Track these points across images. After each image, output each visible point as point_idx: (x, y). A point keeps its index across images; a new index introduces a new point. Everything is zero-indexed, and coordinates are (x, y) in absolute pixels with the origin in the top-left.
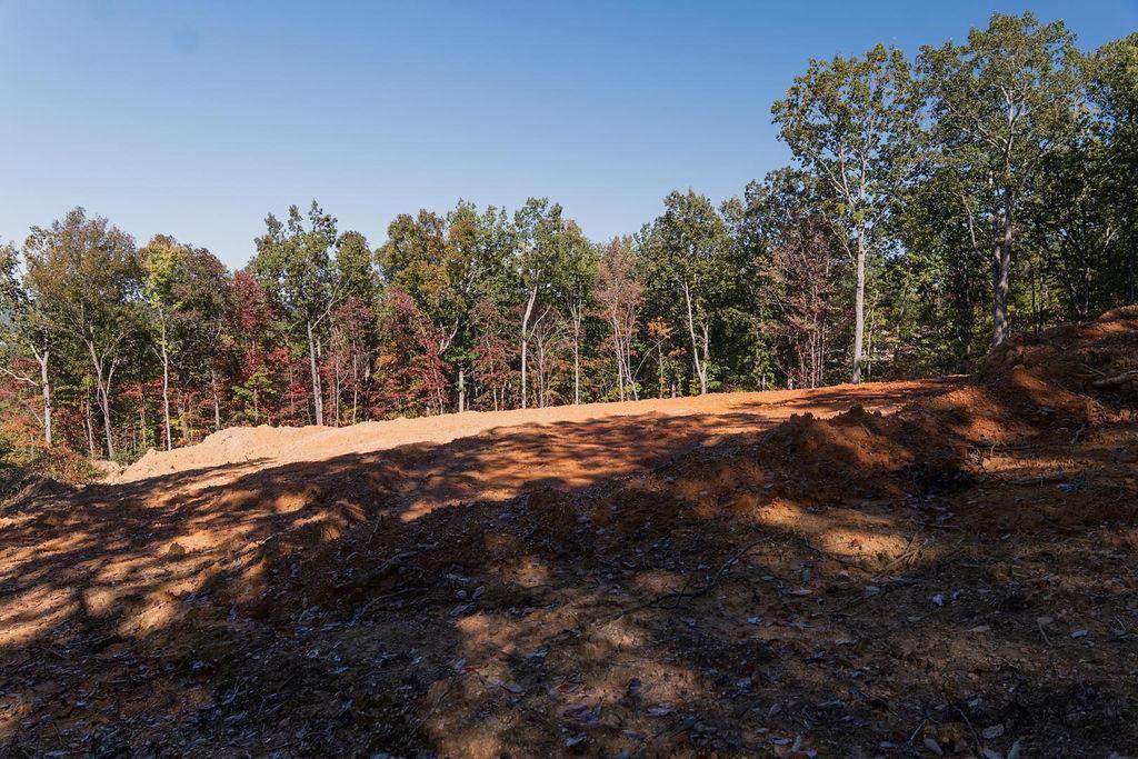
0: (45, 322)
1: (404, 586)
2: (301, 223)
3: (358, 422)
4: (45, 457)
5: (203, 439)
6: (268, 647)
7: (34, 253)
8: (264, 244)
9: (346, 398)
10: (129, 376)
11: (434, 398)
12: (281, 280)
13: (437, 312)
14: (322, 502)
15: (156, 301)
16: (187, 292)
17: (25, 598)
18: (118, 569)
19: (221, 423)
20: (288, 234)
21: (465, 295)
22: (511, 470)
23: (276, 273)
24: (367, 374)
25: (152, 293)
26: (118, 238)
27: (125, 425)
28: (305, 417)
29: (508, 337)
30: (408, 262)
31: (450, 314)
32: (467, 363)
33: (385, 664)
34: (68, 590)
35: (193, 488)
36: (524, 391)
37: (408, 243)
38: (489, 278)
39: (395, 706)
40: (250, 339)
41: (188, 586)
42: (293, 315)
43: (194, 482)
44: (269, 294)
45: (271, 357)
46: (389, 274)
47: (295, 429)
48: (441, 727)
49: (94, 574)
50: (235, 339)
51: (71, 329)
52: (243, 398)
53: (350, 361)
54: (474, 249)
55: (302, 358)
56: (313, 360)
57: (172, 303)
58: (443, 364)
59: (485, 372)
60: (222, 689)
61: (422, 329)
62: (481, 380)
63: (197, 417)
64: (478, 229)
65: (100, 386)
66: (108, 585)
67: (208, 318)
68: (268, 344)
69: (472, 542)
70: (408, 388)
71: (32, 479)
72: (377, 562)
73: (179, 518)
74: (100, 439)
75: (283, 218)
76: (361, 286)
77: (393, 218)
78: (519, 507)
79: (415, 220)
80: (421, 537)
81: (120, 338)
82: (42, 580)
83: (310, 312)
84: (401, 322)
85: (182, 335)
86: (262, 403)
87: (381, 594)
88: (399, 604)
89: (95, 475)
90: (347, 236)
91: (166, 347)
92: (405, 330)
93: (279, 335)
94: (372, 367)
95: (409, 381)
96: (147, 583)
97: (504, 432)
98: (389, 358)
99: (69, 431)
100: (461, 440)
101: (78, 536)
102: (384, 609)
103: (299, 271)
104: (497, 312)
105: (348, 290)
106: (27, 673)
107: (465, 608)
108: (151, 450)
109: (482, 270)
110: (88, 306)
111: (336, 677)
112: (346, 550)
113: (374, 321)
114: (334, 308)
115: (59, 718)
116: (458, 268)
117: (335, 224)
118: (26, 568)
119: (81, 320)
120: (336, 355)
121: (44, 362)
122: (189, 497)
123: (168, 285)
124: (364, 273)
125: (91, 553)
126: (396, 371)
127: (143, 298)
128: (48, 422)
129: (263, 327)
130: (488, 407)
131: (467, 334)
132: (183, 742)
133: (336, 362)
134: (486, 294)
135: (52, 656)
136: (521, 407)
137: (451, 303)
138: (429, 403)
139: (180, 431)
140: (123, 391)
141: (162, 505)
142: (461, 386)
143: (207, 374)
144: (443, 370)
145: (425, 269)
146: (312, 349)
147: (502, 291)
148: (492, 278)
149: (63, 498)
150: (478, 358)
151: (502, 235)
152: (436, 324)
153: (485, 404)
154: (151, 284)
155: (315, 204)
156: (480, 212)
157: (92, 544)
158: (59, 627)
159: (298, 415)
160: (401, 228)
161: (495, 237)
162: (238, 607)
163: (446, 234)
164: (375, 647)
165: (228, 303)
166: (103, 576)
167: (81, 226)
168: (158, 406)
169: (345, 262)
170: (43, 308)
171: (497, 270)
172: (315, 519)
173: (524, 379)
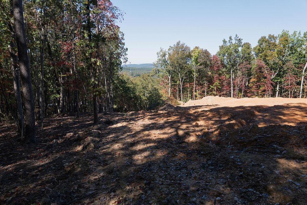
0: (171, 69)
1: (259, 145)
2: (232, 41)
3: (243, 97)
4: (169, 99)
5: (202, 98)
6: (220, 153)
7: (170, 52)
8: (222, 48)
9: (240, 90)
10: (186, 81)
11: (268, 92)
12: (225, 57)
13: (272, 66)
14: (233, 118)
15: (194, 63)
16: (201, 61)
17: (166, 129)
18: (184, 126)
19: (207, 94)
20: (228, 44)
21: (282, 61)
22: (296, 117)
23: (224, 55)
24: (247, 84)
25: (193, 61)
26: (187, 48)
27: (185, 93)
28: (228, 95)
29: (297, 74)
30: (263, 51)
31: (276, 66)
32: (280, 82)
33: (253, 165)
34: (174, 129)
35: (200, 110)
36: (301, 92)
37: (264, 45)
38: (292, 55)
39: (256, 177)
40: (215, 73)
41: (199, 133)
42: (227, 67)
43: (200, 108)
44: (221, 61)
45: (220, 78)
46: (257, 55)
47: (225, 98)
48: (272, 188)
49: (179, 126)
50: (212, 73)
51: (176, 70)
52: (213, 89)
53: (242, 80)
54: (287, 46)
55: (229, 79)
56: (232, 79)
57: (197, 64)
58: (272, 82)
59: (287, 86)
60: (208, 160)
61: (266, 71)
62: (285, 88)
63: (201, 93)
64: (289, 39)
65: (180, 84)
66: (182, 129)
67: (205, 67)
68: (220, 75)
69: (283, 137)
70: (259, 89)
71: (166, 103)
72: (251, 137)
73: (197, 117)
74: (180, 96)
75: (227, 40)
76: (248, 59)
77: (260, 38)
78: (301, 129)
79: (267, 38)
80: (265, 132)
81: (185, 72)
82: (169, 126)
83: (232, 66)
84: (259, 69)
85: (199, 72)
86: (217, 90)
87: (251, 146)
88: (257, 150)
89: (178, 104)
90: (245, 44)
91: (195, 75)
92: (260, 72)
93: (223, 72)
94: (249, 82)
95: (260, 87)
96: (191, 131)
97: (292, 105)
98: (254, 80)
99: (174, 94)
100: (277, 106)
101: (176, 117)
102: (252, 150)
103: (230, 54)
104: (293, 66)
105: (244, 60)
106: (166, 145)
107: (279, 156)
108: (190, 99)
109: (290, 52)
110: (180, 65)
111: (238, 165)
112: (242, 132)
113: (251, 69)
114: (239, 65)
115: (173, 156)
116: (281, 52)
117: (242, 41)
118: (166, 123)
119: (178, 68)
120: (238, 78)
121: (170, 77)
122: (199, 112)
123: (197, 59)
124: (249, 55)
125: (179, 122)
126: (256, 84)
127: (191, 63)
128: (170, 91)
129: (219, 70)
130: (287, 96)
131: (281, 73)
132: (199, 170)
133: (238, 80)
134: (290, 60)
135: (171, 143)
136: (299, 97)
137: (277, 64)
138: (266, 94)
139: (197, 96)
140: (185, 85)
141: (193, 113)
142: (278, 89)
143: (204, 82)
144: (272, 84)
145: (269, 53)
146: (232, 77)
147: (296, 59)
148: (293, 55)
149: (172, 109)
150: (284, 81)
151: (298, 40)
152: (271, 70)
153: (285, 95)
154: (193, 59)
155: (237, 35)
156: (291, 33)
157: (179, 120)
158: (173, 137)
159: (226, 94)
160: (263, 40)
161: (295, 41)
162: (212, 141)
163: (277, 42)
164: (250, 160)
165: (211, 63)
166: (181, 127)
167: (179, 45)
168: (192, 89)
169: (244, 51)
170: (171, 65)
171: (295, 52)
172: (232, 122)
173: (301, 88)
